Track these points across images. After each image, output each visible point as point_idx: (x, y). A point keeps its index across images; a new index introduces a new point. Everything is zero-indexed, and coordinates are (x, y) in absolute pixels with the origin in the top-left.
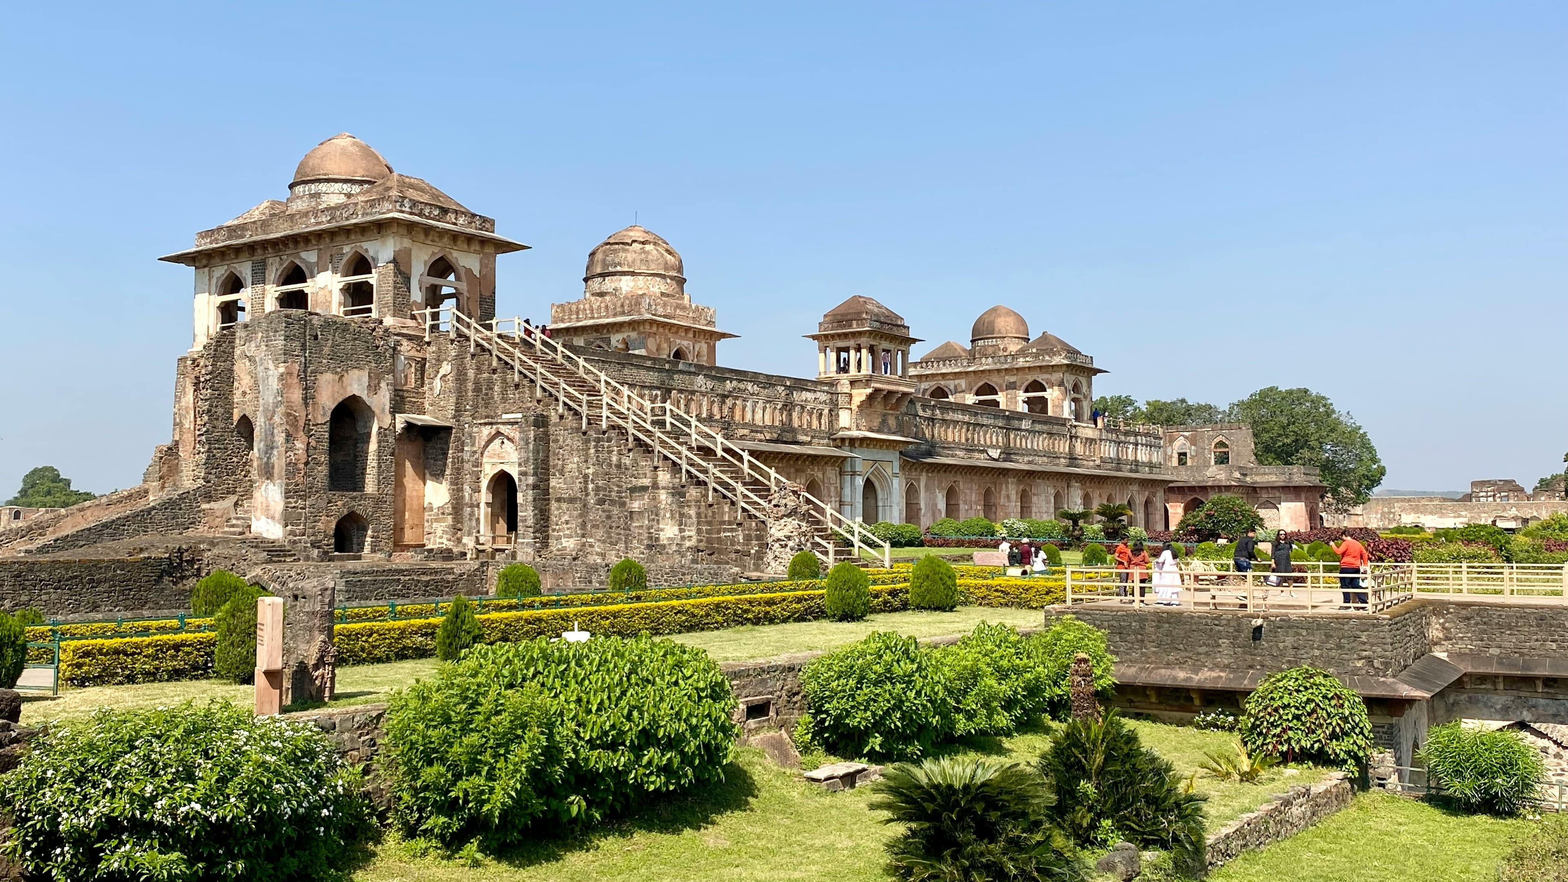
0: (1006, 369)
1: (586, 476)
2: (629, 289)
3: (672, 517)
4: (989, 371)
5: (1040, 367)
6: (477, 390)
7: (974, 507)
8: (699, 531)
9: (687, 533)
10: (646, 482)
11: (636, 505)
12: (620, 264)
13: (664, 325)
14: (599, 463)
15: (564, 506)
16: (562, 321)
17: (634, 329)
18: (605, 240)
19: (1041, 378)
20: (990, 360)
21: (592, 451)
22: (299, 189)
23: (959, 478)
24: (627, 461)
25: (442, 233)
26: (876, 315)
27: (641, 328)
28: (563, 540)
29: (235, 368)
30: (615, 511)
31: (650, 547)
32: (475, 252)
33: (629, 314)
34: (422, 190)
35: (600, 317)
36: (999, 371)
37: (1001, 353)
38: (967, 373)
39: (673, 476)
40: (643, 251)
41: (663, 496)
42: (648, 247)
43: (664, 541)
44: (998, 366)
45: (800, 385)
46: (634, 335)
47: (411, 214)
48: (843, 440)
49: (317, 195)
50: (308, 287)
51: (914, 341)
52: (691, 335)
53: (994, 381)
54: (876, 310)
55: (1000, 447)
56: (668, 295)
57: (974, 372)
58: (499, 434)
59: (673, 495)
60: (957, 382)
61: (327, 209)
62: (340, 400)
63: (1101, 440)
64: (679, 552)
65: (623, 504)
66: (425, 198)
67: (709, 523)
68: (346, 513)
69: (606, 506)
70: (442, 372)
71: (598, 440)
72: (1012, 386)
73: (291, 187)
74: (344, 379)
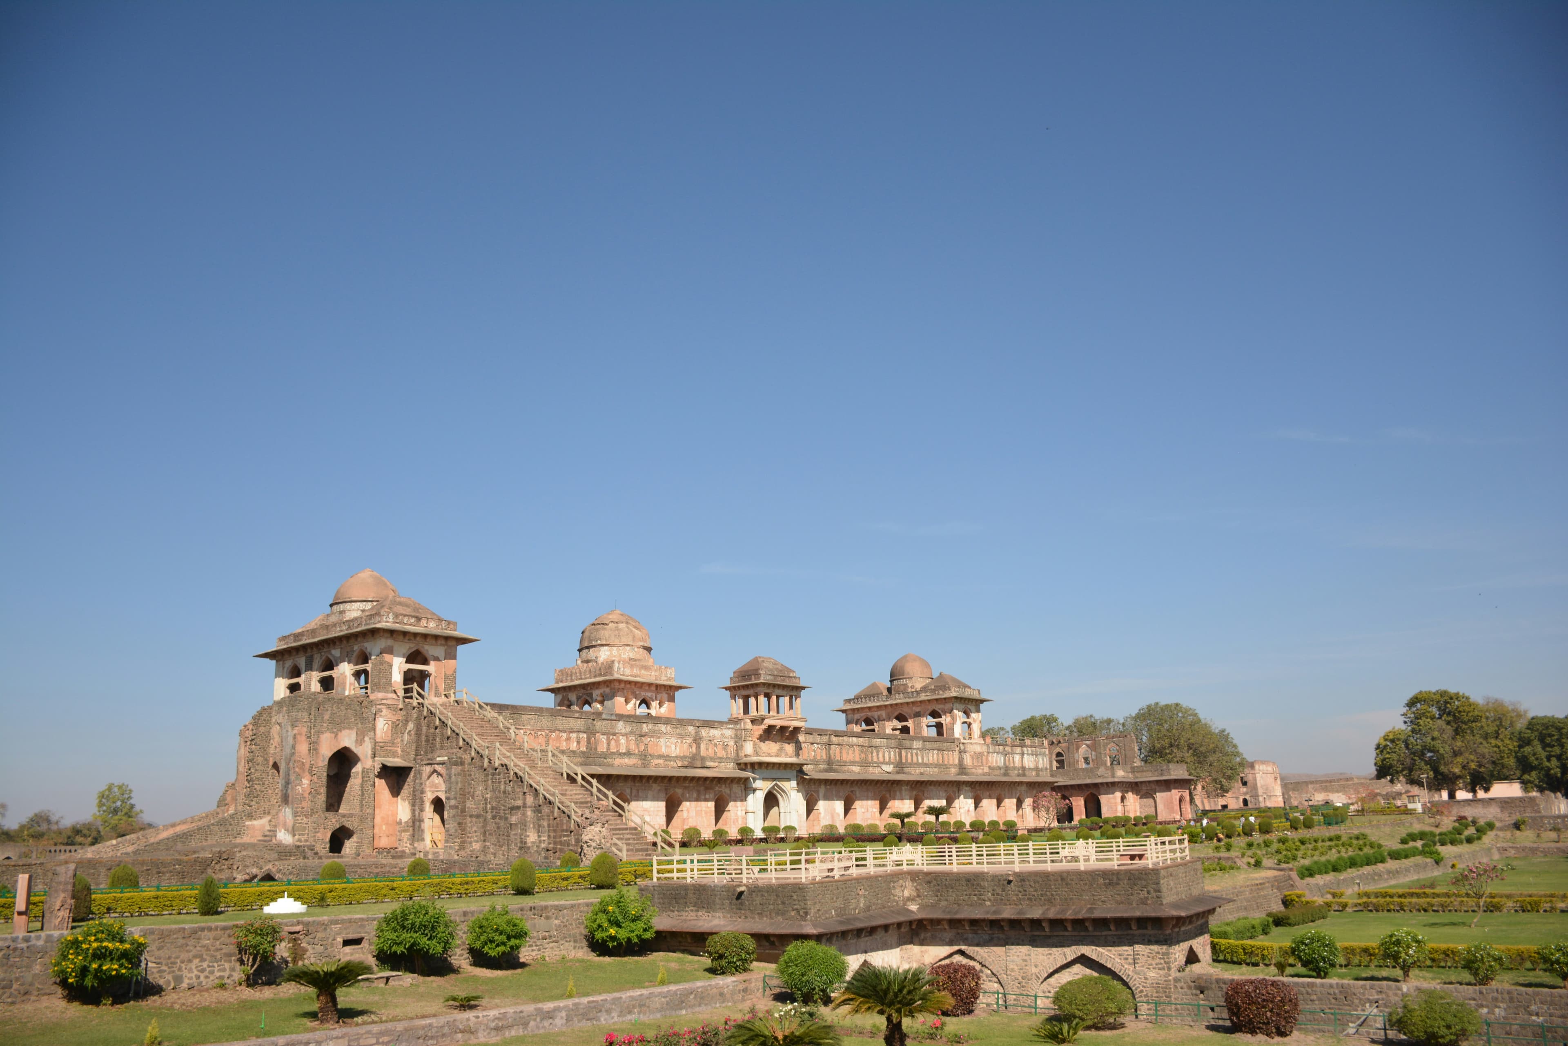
0: (913, 702)
1: (486, 799)
2: (605, 657)
3: (534, 827)
4: (901, 704)
5: (937, 700)
6: (427, 741)
7: (870, 810)
8: (549, 836)
9: (543, 838)
10: (519, 803)
11: (514, 819)
12: (600, 639)
13: (630, 682)
14: (494, 791)
15: (474, 819)
16: (562, 682)
17: (607, 686)
18: (593, 621)
19: (938, 707)
20: (901, 695)
21: (490, 782)
22: (335, 607)
23: (856, 788)
24: (509, 789)
25: (415, 635)
26: (771, 670)
27: (612, 686)
28: (474, 844)
29: (272, 731)
30: (502, 823)
31: (521, 848)
32: (441, 645)
33: (605, 675)
34: (407, 606)
35: (586, 678)
36: (908, 703)
37: (910, 690)
38: (886, 706)
39: (535, 799)
40: (617, 629)
41: (529, 813)
42: (621, 626)
43: (529, 845)
44: (908, 700)
45: (709, 724)
46: (607, 690)
47: (394, 622)
48: (746, 764)
49: (342, 612)
50: (334, 673)
51: (804, 688)
52: (653, 688)
53: (905, 711)
54: (771, 666)
55: (892, 763)
56: (635, 660)
57: (891, 705)
58: (435, 771)
59: (535, 812)
60: (879, 713)
61: (347, 621)
62: (335, 750)
63: (988, 753)
64: (537, 851)
65: (506, 819)
66: (408, 611)
67: (555, 831)
68: (338, 826)
69: (497, 820)
70: (409, 728)
71: (493, 774)
72: (918, 715)
73: (331, 605)
74: (339, 736)
